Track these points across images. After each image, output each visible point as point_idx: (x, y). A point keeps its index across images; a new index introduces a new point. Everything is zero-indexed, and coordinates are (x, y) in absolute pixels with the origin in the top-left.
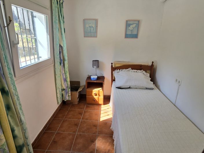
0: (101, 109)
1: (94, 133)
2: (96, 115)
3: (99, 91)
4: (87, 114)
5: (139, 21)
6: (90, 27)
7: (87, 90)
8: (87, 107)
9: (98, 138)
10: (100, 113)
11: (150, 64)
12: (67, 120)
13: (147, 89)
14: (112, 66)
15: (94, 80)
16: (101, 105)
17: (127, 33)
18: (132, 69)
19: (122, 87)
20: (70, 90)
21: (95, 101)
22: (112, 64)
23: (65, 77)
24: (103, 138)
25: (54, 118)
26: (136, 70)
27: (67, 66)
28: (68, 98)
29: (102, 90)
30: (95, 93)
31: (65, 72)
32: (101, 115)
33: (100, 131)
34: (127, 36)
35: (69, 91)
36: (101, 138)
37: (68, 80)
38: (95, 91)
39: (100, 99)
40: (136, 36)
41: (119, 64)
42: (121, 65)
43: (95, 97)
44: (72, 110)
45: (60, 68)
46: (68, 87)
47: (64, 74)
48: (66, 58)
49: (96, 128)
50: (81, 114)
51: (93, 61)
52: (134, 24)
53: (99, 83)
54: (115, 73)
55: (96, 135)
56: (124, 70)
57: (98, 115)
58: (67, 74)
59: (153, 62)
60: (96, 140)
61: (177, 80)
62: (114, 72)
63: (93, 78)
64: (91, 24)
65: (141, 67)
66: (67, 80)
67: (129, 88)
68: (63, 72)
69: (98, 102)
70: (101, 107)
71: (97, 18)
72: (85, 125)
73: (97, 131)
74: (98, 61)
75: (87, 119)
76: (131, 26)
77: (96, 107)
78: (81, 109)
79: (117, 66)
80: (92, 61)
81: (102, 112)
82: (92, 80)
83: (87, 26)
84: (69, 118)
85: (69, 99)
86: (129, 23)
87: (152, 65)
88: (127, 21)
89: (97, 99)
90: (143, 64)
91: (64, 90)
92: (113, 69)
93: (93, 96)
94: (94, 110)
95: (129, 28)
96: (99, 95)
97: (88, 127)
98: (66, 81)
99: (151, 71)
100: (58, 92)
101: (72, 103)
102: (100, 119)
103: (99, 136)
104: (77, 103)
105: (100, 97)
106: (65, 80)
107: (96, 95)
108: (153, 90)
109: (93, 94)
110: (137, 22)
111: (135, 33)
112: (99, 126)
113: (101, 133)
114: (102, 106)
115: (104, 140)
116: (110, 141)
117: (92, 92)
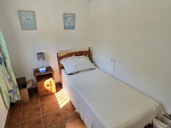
0: (56, 97)
1: (61, 122)
2: (54, 104)
3: (50, 81)
4: (45, 107)
5: (74, 15)
6: (28, 19)
7: (38, 84)
8: (42, 100)
9: (67, 125)
10: (57, 101)
11: (88, 50)
12: (25, 122)
13: (91, 69)
14: (58, 56)
15: (44, 73)
16: (54, 93)
17: (66, 25)
18: (76, 56)
19: (73, 73)
20: (18, 89)
21: (48, 92)
22: (57, 54)
23: (9, 77)
24: (71, 123)
25: (8, 126)
26: (79, 57)
27: (10, 64)
28: (17, 98)
29: (53, 80)
30: (47, 84)
31: (9, 71)
32: (59, 103)
33: (65, 118)
34: (66, 28)
35: (17, 91)
36: (69, 123)
37: (14, 79)
38: (47, 82)
39: (52, 88)
40: (73, 28)
41: (64, 53)
42: (66, 54)
43: (47, 88)
44: (26, 109)
45: (1, 69)
46: (14, 87)
47: (8, 75)
48: (7, 55)
49: (60, 117)
50: (38, 109)
51: (38, 54)
52: (70, 17)
53: (49, 74)
54: (63, 62)
55: (64, 123)
56: (69, 57)
57: (56, 104)
58: (11, 73)
59: (89, 48)
60: (66, 127)
61: (112, 60)
62: (60, 61)
63: (42, 71)
64: (28, 16)
65: (82, 53)
66: (12, 79)
67: (78, 72)
68: (6, 72)
69: (51, 92)
70: (55, 96)
71: (34, 10)
72: (48, 118)
73: (63, 118)
74: (43, 53)
75: (47, 112)
76: (68, 19)
77: (50, 97)
78: (36, 104)
79: (62, 55)
80: (36, 55)
81: (58, 100)
82: (41, 73)
83: (24, 18)
84: (27, 119)
85: (19, 99)
86: (66, 16)
87: (89, 50)
88: (64, 14)
89: (50, 89)
90: (82, 50)
91: (10, 91)
92: (59, 58)
93: (45, 88)
94: (49, 100)
95: (67, 20)
96: (51, 85)
97: (52, 119)
98: (12, 81)
99: (89, 55)
100: (4, 96)
101: (23, 101)
102: (59, 107)
103: (66, 122)
104: (28, 100)
105: (52, 87)
106: (10, 80)
107: (48, 86)
108: (95, 70)
109: (45, 86)
110: (72, 16)
111: (72, 25)
112: (62, 113)
113: (66, 119)
114: (56, 94)
115: (72, 124)
116: (78, 122)
117: (43, 84)
